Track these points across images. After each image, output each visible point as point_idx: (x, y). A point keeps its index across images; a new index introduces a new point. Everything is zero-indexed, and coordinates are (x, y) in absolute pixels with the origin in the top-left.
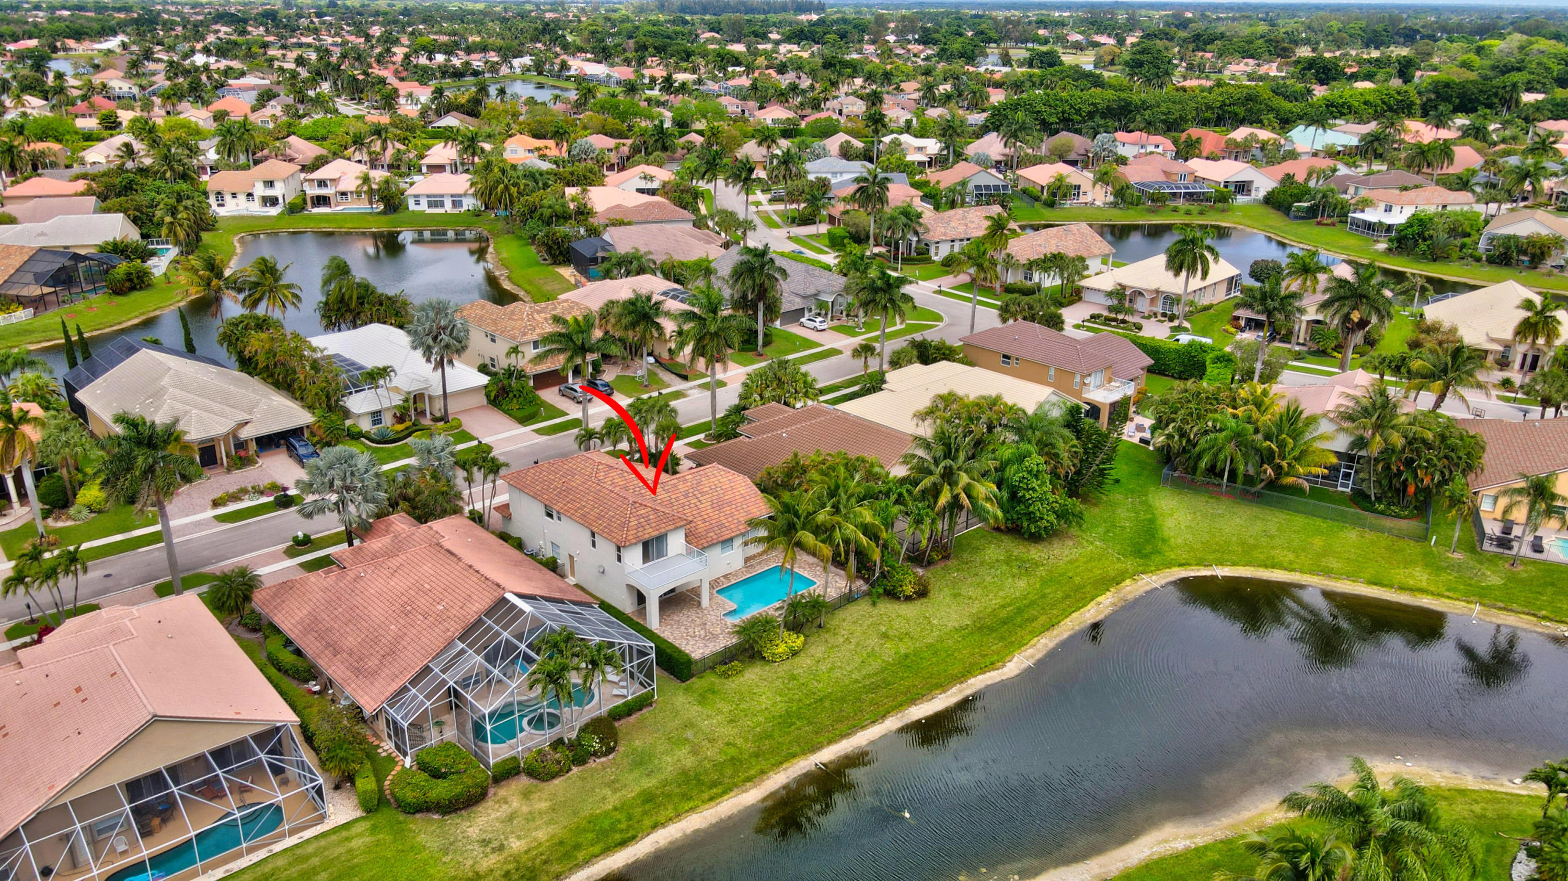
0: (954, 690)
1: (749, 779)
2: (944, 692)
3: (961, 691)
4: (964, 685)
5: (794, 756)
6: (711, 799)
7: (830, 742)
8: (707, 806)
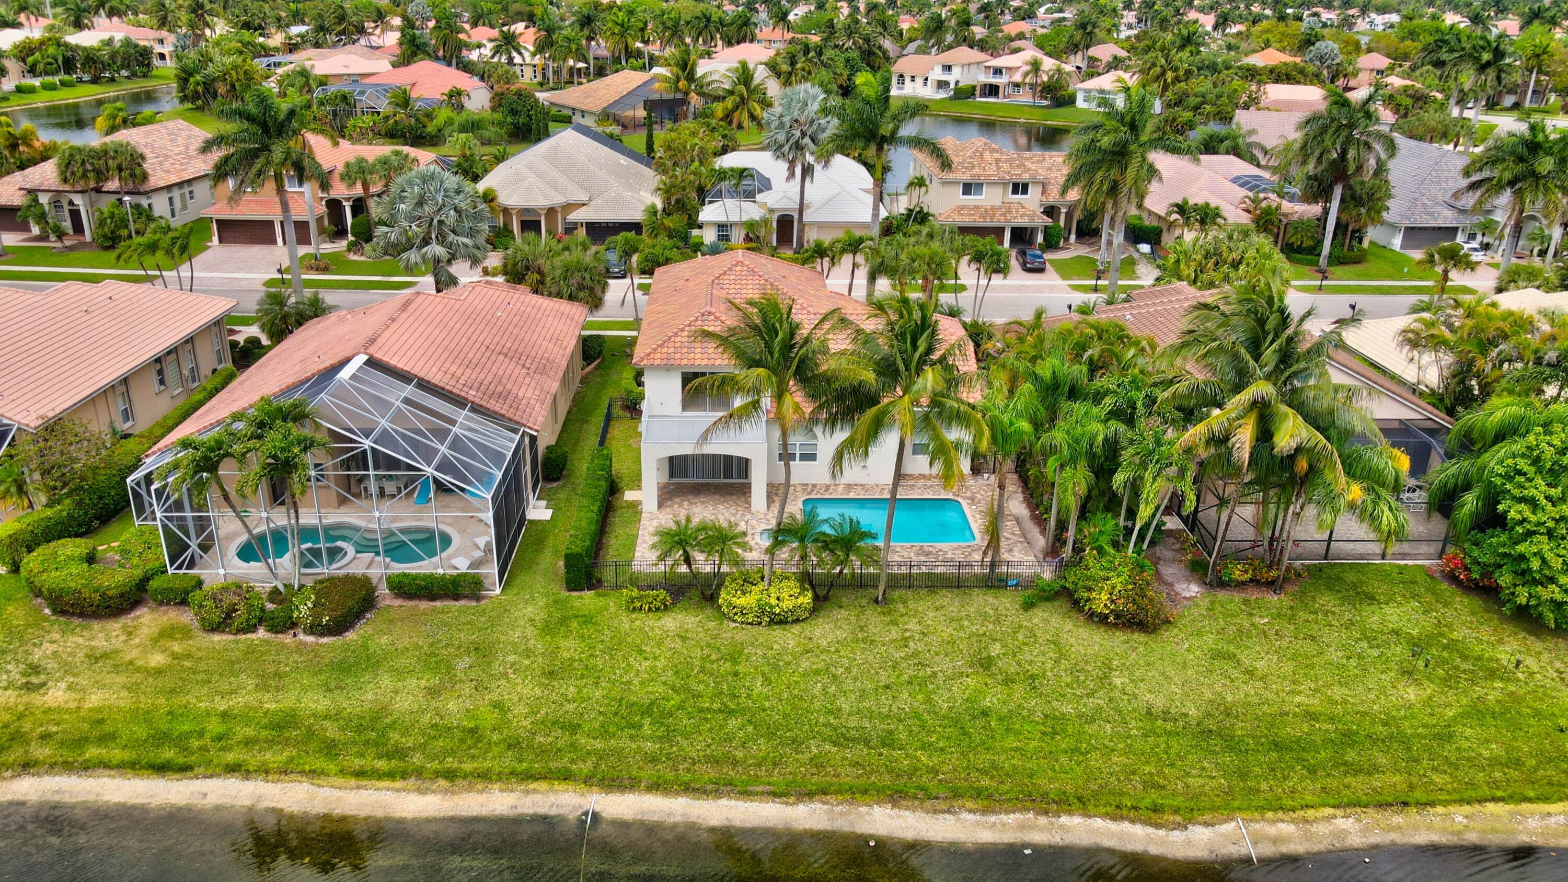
0: (1012, 818)
1: (450, 775)
2: (984, 811)
3: (1022, 827)
4: (1043, 820)
5: (566, 776)
6: (360, 774)
7: (655, 787)
8: (339, 781)
